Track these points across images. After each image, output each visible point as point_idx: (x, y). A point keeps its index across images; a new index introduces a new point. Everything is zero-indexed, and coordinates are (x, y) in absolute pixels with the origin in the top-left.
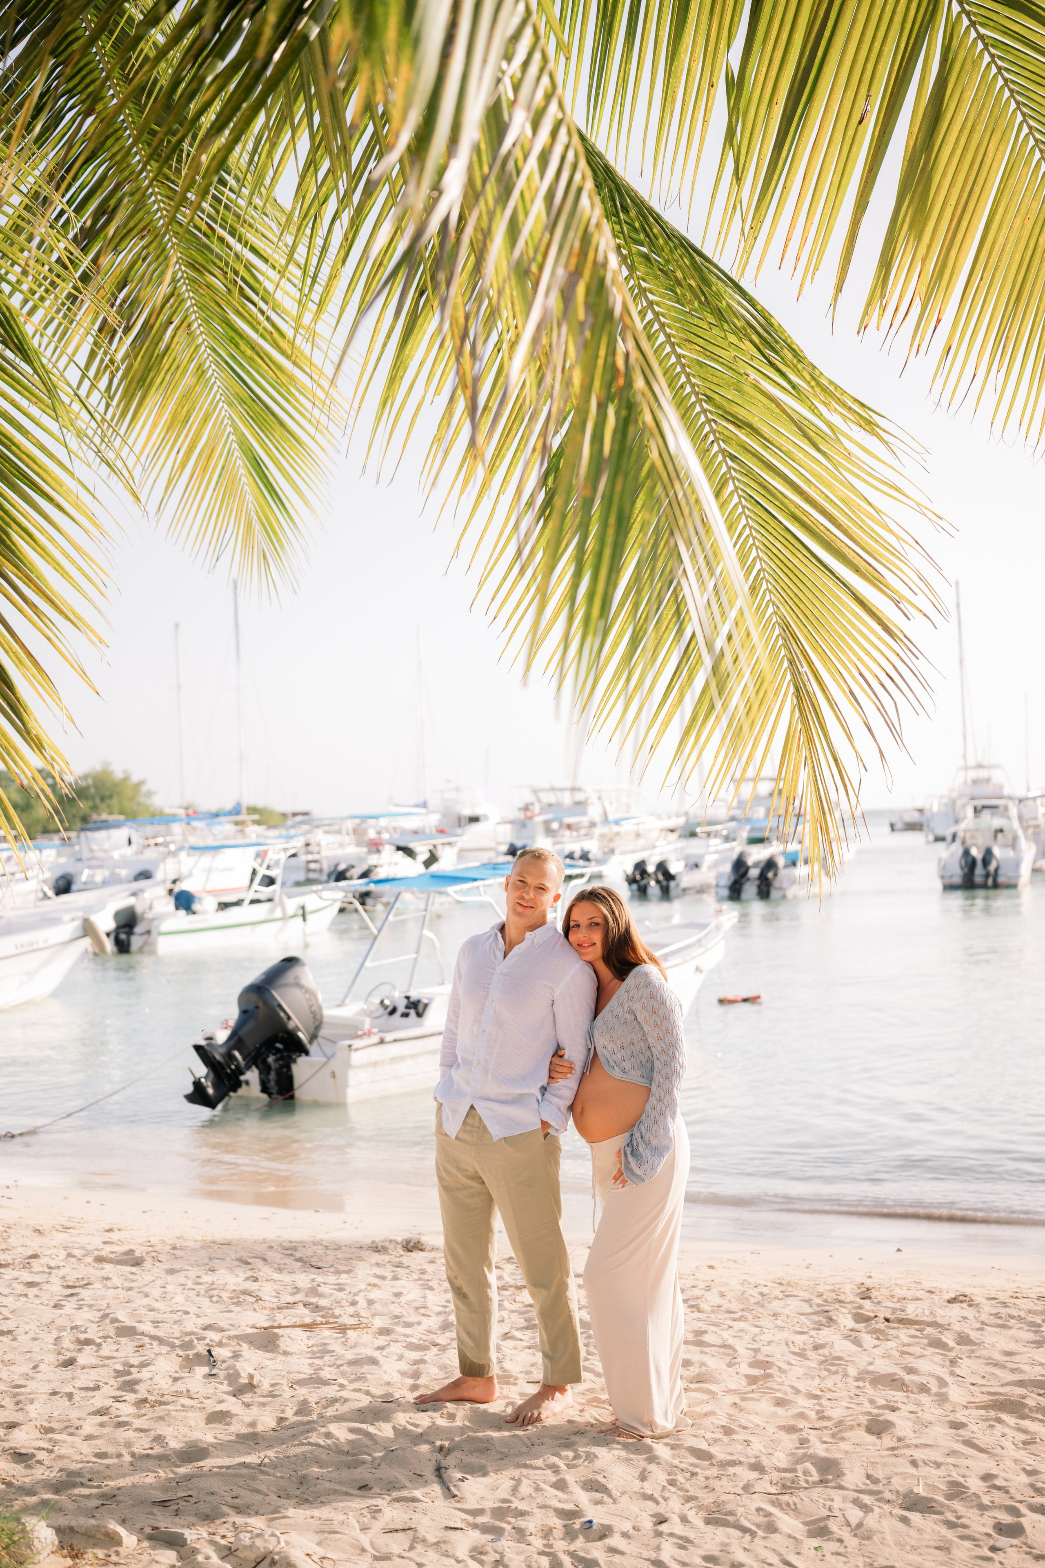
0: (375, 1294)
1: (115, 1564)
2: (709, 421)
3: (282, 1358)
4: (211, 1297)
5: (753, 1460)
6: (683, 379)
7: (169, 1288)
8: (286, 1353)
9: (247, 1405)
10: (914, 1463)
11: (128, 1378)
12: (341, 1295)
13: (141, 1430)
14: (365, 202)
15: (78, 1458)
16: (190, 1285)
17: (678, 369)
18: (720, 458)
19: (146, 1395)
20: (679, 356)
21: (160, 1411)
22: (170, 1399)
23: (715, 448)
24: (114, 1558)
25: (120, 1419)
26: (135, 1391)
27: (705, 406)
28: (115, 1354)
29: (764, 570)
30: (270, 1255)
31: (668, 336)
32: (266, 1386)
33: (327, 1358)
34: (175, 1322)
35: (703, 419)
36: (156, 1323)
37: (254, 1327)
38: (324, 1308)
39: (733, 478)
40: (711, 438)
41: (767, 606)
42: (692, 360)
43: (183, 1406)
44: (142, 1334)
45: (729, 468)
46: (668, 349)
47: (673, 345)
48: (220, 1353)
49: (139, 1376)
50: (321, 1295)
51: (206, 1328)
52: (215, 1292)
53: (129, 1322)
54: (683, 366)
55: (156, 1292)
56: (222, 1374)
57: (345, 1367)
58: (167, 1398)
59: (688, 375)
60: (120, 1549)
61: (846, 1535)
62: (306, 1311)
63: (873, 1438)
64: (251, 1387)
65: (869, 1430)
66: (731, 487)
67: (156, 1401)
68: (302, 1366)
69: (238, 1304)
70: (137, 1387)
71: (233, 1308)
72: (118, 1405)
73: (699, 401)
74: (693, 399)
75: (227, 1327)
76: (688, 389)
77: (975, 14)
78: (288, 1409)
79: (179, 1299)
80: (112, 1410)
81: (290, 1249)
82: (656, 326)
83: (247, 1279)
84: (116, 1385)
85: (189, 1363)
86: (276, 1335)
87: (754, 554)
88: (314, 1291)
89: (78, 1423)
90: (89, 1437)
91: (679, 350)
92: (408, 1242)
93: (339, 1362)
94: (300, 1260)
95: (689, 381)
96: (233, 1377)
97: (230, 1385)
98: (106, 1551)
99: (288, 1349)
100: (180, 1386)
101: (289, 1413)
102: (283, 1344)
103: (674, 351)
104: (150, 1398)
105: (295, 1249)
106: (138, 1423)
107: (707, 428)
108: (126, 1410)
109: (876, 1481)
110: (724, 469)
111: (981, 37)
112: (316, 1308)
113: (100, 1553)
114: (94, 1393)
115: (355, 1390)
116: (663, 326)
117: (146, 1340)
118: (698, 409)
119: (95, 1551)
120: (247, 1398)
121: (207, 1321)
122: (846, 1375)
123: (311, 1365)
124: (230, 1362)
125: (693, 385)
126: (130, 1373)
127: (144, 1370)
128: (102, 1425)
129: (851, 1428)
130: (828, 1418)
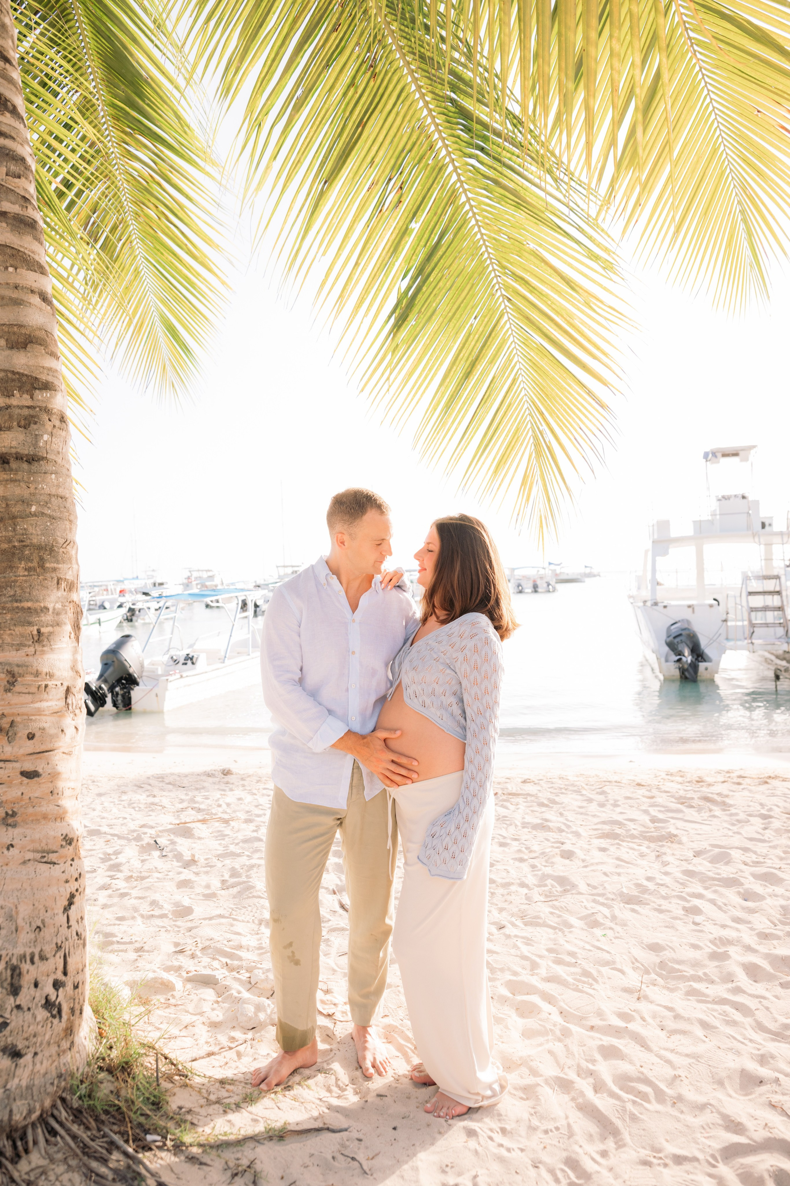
0: (228, 800)
1: (175, 1006)
2: (496, 276)
3: (198, 841)
4: (134, 808)
5: (518, 881)
6: (484, 249)
7: (106, 804)
8: (199, 838)
9: (197, 874)
10: (605, 874)
11: (111, 862)
12: (208, 801)
13: (140, 898)
14: (294, 116)
15: (106, 922)
16: (117, 802)
17: (481, 242)
18: (501, 299)
19: (130, 874)
20: (482, 234)
21: (146, 883)
22: (147, 874)
23: (499, 293)
24: (172, 1001)
25: (122, 891)
26: (121, 871)
27: (496, 267)
28: (94, 848)
29: (520, 369)
30: (151, 782)
31: (477, 221)
32: (202, 861)
33: (227, 839)
34: (122, 825)
35: (493, 275)
36: (110, 826)
37: (171, 824)
38: (204, 810)
39: (507, 312)
40: (497, 287)
41: (521, 391)
42: (490, 237)
43: (158, 878)
44: (105, 833)
45: (506, 306)
46: (476, 229)
47: (479, 227)
48: (162, 841)
49: (118, 861)
50: (196, 802)
51: (141, 827)
52: (135, 805)
53: (93, 827)
54: (484, 241)
55: (99, 808)
56: (170, 855)
57: (241, 844)
58: (144, 874)
59: (486, 247)
60: (174, 993)
61: (608, 923)
62: (193, 812)
63: (567, 862)
64: (193, 861)
65: (562, 857)
66: (505, 318)
67: (138, 877)
68: (216, 846)
69: (152, 810)
70: (121, 868)
71: (151, 813)
72: (113, 881)
73: (492, 263)
74: (488, 262)
75: (154, 825)
76: (486, 255)
77: (689, 23)
78: (225, 874)
79: (115, 810)
80: (113, 885)
81: (161, 778)
82: (470, 214)
83: (148, 796)
84: (106, 868)
85: (146, 849)
86: (189, 828)
87: (516, 359)
88: (192, 800)
89: (94, 897)
90: (105, 907)
91: (483, 231)
92: (224, 770)
93: (236, 841)
94: (169, 783)
95: (487, 250)
96: (179, 856)
97: (178, 861)
98: (165, 996)
99: (201, 836)
100: (147, 866)
101: (227, 877)
102: (196, 832)
103: (480, 231)
104: (134, 875)
105: (163, 778)
106: (134, 893)
107: (495, 281)
108: (121, 884)
109: (595, 888)
110: (503, 306)
111: (690, 38)
112: (199, 810)
113: (162, 998)
114: (94, 875)
115: (259, 858)
116: (474, 214)
117: (109, 837)
118: (490, 268)
119: (158, 997)
120: (194, 868)
121: (143, 823)
122: (516, 826)
123: (220, 844)
124: (170, 847)
125: (489, 253)
126: (111, 859)
127: (119, 856)
128: (110, 896)
129: (554, 856)
130: (535, 852)
